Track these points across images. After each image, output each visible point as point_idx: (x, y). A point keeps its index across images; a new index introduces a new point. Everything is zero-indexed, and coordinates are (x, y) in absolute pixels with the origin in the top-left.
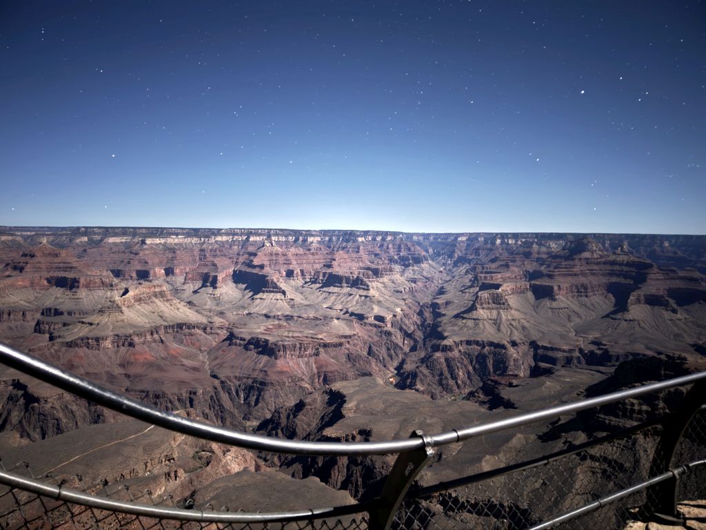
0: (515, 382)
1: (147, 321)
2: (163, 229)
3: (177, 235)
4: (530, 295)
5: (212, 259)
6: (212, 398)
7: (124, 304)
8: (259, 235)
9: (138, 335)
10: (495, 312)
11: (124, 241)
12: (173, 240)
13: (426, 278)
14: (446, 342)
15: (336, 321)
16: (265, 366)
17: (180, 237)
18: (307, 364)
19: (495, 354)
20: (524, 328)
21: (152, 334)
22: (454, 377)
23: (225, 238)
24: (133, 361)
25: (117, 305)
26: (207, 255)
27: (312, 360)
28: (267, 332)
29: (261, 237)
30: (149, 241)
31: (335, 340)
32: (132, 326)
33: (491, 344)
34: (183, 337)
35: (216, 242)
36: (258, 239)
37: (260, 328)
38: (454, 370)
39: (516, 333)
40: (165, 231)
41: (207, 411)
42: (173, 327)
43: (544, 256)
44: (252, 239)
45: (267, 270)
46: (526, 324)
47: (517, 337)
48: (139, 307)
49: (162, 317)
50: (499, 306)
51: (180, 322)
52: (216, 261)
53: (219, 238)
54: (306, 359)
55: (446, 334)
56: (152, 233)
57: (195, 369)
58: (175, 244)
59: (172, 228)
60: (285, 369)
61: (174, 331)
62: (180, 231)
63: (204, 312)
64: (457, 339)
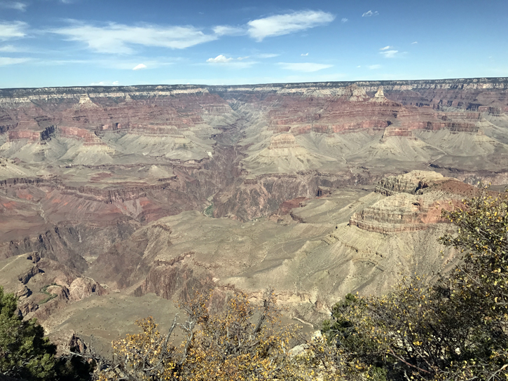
0: (303, 203)
4: (312, 134)
10: (286, 150)
13: (231, 125)
14: (249, 178)
15: (156, 167)
16: (96, 210)
18: (134, 205)
19: (287, 182)
20: (308, 161)
22: (257, 204)
23: (40, 97)
27: (138, 202)
28: (93, 181)
31: (156, 183)
33: (285, 175)
34: (16, 191)
37: (86, 178)
38: (257, 199)
39: (303, 165)
43: (323, 102)
46: (310, 158)
47: (303, 168)
50: (289, 145)
53: (34, 97)
54: (132, 201)
55: (249, 170)
60: (115, 212)
63: (31, 167)
64: (258, 174)
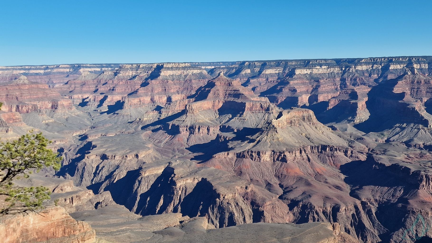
1: (297, 141)
2: (309, 61)
3: (321, 65)
5: (352, 87)
6: (353, 215)
7: (279, 126)
8: (400, 63)
9: (289, 152)
11: (277, 72)
12: (317, 71)
17: (323, 67)
21: (301, 152)
23: (364, 67)
24: (285, 173)
25: (273, 126)
26: (348, 84)
28: (408, 161)
29: (402, 66)
30: (298, 72)
32: (285, 144)
34: (327, 157)
35: (357, 71)
36: (398, 67)
37: (400, 156)
40: (311, 63)
41: (349, 227)
42: (318, 147)
44: (392, 67)
45: (408, 98)
48: (290, 128)
49: (309, 139)
51: (324, 144)
52: (356, 89)
53: (359, 68)
56: (300, 65)
57: (338, 187)
58: (320, 74)
59: (316, 60)
61: (318, 151)
62: (323, 62)
